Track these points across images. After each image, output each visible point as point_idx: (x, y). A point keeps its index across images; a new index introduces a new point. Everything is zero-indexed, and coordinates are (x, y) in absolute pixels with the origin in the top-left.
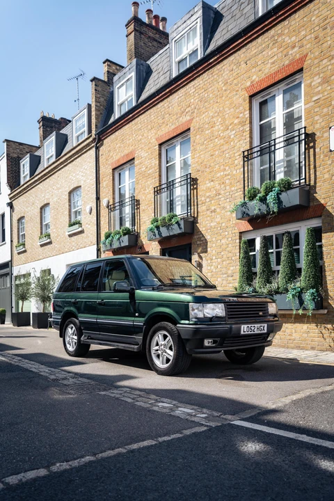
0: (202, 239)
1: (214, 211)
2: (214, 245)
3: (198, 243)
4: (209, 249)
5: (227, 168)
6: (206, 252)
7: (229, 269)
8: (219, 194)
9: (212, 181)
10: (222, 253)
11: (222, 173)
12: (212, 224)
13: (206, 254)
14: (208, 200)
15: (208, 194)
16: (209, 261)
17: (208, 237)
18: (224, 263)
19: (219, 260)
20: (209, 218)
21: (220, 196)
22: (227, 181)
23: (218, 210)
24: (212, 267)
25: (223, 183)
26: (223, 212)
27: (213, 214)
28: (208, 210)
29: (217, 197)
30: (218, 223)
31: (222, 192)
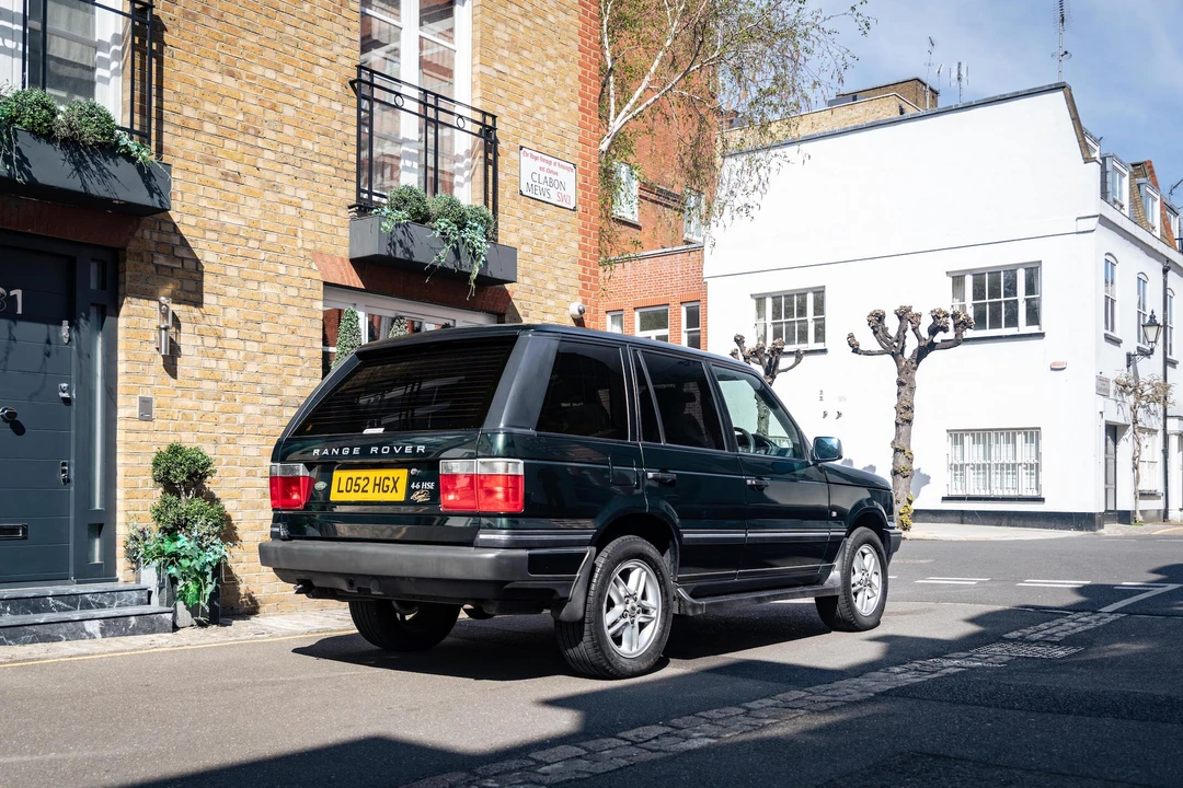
0: (182, 253)
1: (237, 178)
2: (232, 291)
3: (161, 260)
4: (207, 298)
5: (288, 70)
6: (198, 303)
7: (286, 383)
8: (257, 134)
9: (232, 75)
10: (264, 328)
11: (270, 74)
12: (224, 218)
13: (196, 312)
14: (209, 127)
15: (209, 108)
16: (210, 342)
17: (207, 254)
18: (272, 359)
19: (252, 347)
20: (212, 192)
21: (260, 142)
22: (288, 111)
23: (250, 181)
24: (223, 365)
25: (273, 108)
26: (269, 196)
27: (231, 186)
28: (209, 162)
29: (249, 139)
30: (253, 225)
31: (269, 134)
